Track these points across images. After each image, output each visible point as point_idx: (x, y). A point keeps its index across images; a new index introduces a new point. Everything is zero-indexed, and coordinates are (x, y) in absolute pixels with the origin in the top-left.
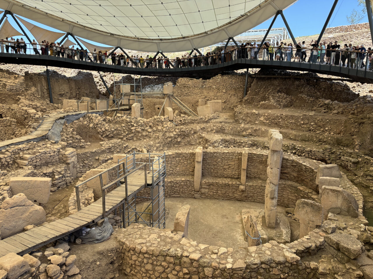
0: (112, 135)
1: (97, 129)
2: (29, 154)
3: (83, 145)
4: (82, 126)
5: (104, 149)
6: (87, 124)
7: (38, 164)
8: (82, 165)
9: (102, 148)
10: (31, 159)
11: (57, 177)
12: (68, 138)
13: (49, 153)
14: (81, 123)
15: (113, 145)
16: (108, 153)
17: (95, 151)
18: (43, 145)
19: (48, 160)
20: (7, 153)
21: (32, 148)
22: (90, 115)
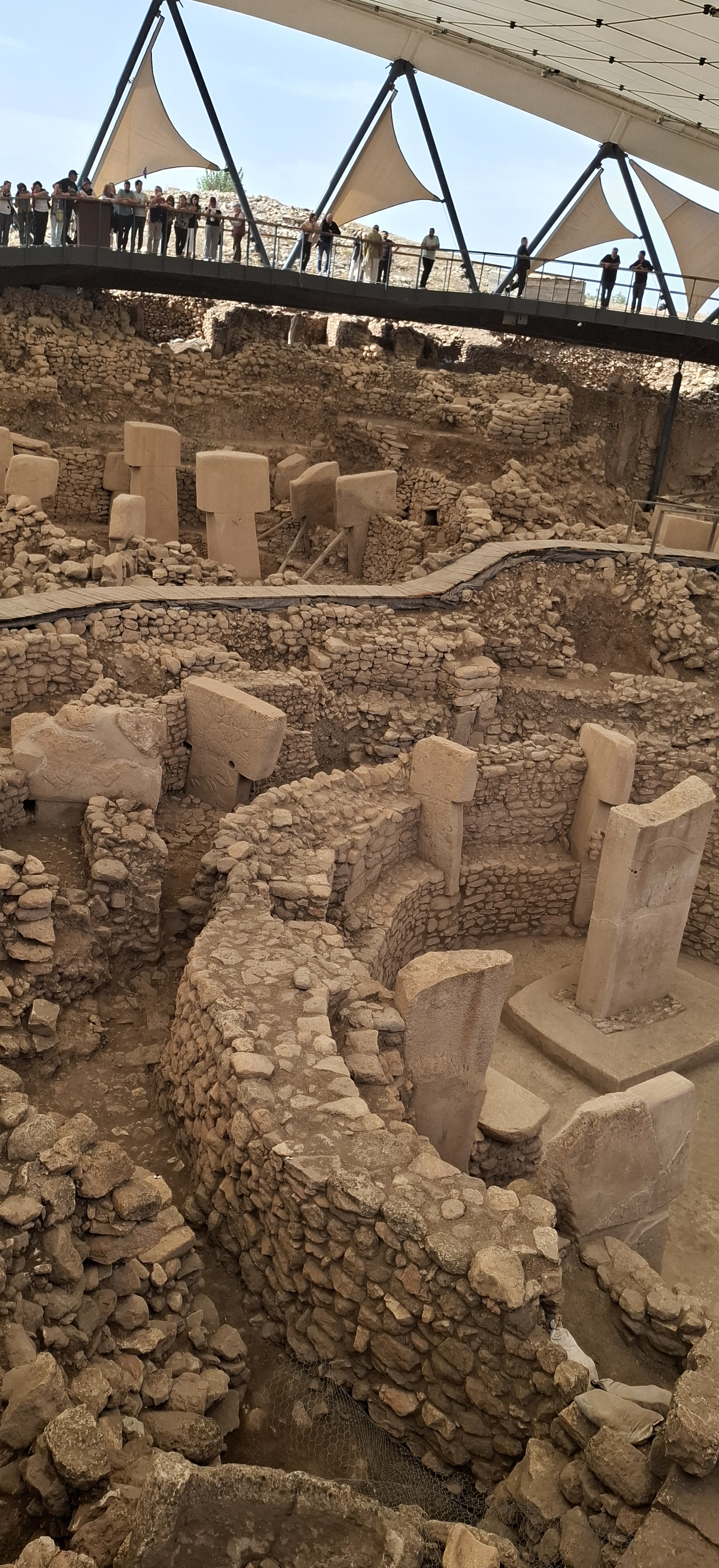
0: (701, 664)
1: (653, 623)
2: (346, 639)
3: (560, 667)
4: (604, 599)
5: (614, 700)
6: (625, 595)
7: (362, 677)
8: (512, 730)
9: (608, 696)
10: (344, 656)
11: (389, 734)
12: (515, 628)
13: (408, 656)
14: (603, 589)
15: (655, 696)
16: (624, 718)
17: (577, 698)
18: (410, 624)
19: (397, 675)
20: (295, 618)
21: (370, 625)
22: (647, 566)
